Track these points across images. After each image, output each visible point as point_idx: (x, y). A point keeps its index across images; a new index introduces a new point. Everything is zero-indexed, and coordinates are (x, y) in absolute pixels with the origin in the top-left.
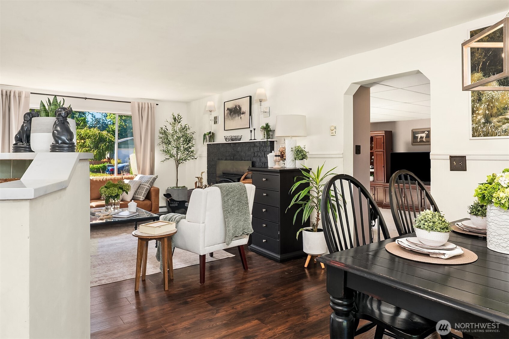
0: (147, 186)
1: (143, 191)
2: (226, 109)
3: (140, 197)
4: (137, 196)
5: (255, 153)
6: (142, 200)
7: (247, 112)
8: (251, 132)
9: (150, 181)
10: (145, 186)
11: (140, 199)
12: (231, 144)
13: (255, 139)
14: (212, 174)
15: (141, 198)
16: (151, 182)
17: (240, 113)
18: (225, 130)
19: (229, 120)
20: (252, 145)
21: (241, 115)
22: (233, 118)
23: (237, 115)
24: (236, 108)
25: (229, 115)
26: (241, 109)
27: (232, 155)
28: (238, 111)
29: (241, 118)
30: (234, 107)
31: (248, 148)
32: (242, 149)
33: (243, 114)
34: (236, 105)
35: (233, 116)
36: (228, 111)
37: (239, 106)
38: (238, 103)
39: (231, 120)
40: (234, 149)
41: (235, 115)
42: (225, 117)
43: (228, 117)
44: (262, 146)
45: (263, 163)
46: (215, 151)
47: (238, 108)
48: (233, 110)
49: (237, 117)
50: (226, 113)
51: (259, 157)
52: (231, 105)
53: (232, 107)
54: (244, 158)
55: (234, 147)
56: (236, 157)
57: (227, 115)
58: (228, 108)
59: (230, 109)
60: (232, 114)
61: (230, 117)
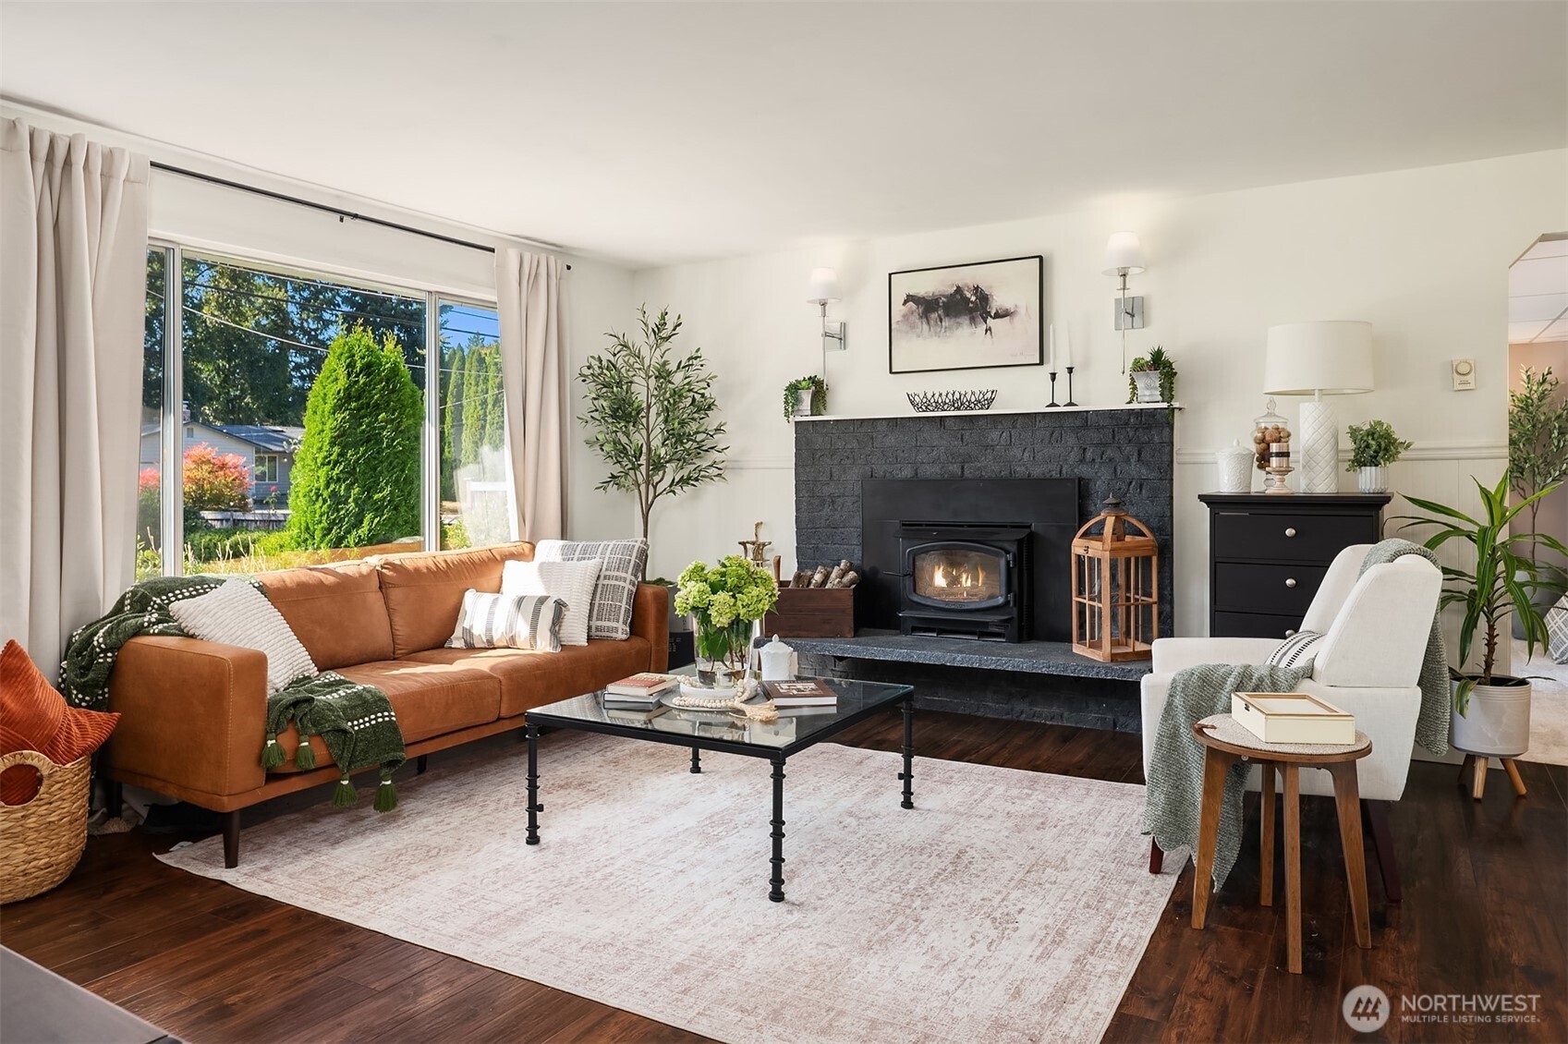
0: (626, 582)
1: (621, 601)
2: (898, 298)
3: (614, 624)
4: (599, 623)
5: (1085, 449)
6: (624, 637)
7: (1022, 311)
8: (1053, 379)
9: (632, 562)
10: (622, 584)
11: (614, 635)
12: (948, 423)
13: (1071, 404)
14: (829, 526)
15: (620, 631)
16: (637, 566)
17: (985, 315)
18: (891, 372)
19: (919, 336)
20: (1068, 422)
21: (989, 320)
22: (943, 330)
23: (968, 322)
24: (958, 297)
25: (917, 321)
26: (990, 299)
27: (953, 458)
28: (971, 305)
29: (990, 329)
30: (949, 293)
31: (1048, 434)
32: (1011, 436)
33: (997, 316)
34: (958, 287)
35: (943, 323)
36: (914, 306)
37: (977, 288)
38: (967, 278)
39: (931, 336)
40: (962, 439)
41: (953, 320)
42: (893, 327)
43: (913, 327)
44: (1127, 424)
45: (1131, 482)
46: (848, 446)
47: (968, 295)
48: (943, 302)
49: (965, 327)
50: (903, 312)
51: (1110, 461)
52: (928, 285)
53: (937, 293)
54: (1023, 468)
55: (962, 429)
56: (979, 465)
57: (908, 320)
58: (912, 296)
59: (924, 298)
60: (934, 316)
61: (925, 327)
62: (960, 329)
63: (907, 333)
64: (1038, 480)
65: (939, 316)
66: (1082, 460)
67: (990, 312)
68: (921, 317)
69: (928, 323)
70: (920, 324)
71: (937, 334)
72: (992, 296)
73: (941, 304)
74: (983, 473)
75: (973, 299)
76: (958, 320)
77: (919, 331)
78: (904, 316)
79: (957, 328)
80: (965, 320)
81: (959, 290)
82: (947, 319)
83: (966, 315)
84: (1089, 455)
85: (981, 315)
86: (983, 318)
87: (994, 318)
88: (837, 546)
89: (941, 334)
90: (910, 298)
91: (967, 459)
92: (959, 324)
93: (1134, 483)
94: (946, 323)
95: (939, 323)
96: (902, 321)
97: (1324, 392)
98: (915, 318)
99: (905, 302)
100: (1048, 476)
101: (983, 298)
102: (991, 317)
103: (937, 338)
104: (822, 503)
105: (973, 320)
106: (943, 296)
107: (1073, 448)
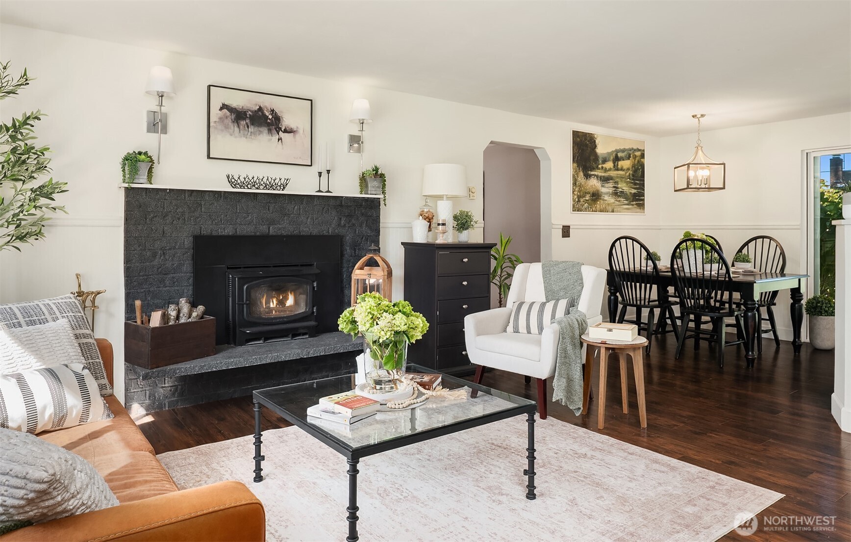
2: (215, 105)
5: (341, 219)
7: (301, 131)
8: (320, 176)
12: (259, 197)
13: (328, 191)
14: (160, 273)
17: (278, 130)
18: (209, 157)
19: (231, 135)
20: (332, 202)
21: (280, 133)
22: (249, 134)
23: (266, 131)
24: (260, 114)
25: (230, 124)
26: (281, 120)
27: (263, 221)
28: (269, 121)
29: (281, 139)
30: (254, 109)
31: (321, 209)
32: (300, 209)
33: (286, 131)
34: (260, 107)
35: (250, 129)
36: (228, 113)
37: (273, 111)
38: (268, 103)
39: (241, 137)
40: (269, 209)
41: (256, 128)
42: (211, 125)
43: (227, 127)
44: (361, 205)
45: (363, 238)
46: (180, 210)
47: (267, 114)
48: (250, 115)
49: (265, 134)
50: (219, 115)
51: (353, 225)
52: (239, 101)
53: (245, 108)
54: (307, 229)
55: (269, 203)
56: (280, 226)
57: (223, 121)
58: (226, 105)
59: (235, 109)
60: (243, 123)
61: (236, 129)
62: (261, 135)
63: (222, 131)
64: (315, 236)
65: (247, 123)
66: (339, 225)
67: (281, 128)
68: (234, 122)
69: (239, 127)
70: (232, 127)
71: (245, 136)
72: (282, 118)
73: (248, 116)
74: (283, 232)
75: (270, 117)
76: (261, 129)
77: (231, 131)
78: (220, 118)
79: (259, 134)
80: (265, 130)
81: (260, 109)
82: (252, 127)
83: (265, 126)
84: (343, 222)
85: (276, 129)
86: (277, 131)
87: (283, 132)
88: (168, 288)
89: (248, 136)
90: (224, 107)
91: (272, 222)
92: (261, 132)
93: (364, 238)
94: (251, 129)
95: (246, 128)
96: (218, 122)
97: (448, 196)
98: (228, 121)
99: (221, 109)
100: (321, 234)
101: (277, 119)
102: (282, 131)
103: (245, 138)
104: (154, 255)
105: (270, 131)
106: (250, 110)
107: (335, 218)
